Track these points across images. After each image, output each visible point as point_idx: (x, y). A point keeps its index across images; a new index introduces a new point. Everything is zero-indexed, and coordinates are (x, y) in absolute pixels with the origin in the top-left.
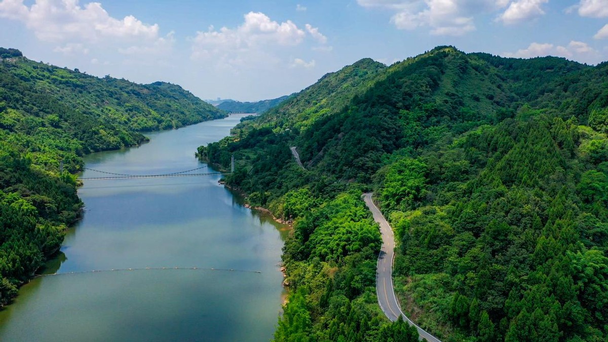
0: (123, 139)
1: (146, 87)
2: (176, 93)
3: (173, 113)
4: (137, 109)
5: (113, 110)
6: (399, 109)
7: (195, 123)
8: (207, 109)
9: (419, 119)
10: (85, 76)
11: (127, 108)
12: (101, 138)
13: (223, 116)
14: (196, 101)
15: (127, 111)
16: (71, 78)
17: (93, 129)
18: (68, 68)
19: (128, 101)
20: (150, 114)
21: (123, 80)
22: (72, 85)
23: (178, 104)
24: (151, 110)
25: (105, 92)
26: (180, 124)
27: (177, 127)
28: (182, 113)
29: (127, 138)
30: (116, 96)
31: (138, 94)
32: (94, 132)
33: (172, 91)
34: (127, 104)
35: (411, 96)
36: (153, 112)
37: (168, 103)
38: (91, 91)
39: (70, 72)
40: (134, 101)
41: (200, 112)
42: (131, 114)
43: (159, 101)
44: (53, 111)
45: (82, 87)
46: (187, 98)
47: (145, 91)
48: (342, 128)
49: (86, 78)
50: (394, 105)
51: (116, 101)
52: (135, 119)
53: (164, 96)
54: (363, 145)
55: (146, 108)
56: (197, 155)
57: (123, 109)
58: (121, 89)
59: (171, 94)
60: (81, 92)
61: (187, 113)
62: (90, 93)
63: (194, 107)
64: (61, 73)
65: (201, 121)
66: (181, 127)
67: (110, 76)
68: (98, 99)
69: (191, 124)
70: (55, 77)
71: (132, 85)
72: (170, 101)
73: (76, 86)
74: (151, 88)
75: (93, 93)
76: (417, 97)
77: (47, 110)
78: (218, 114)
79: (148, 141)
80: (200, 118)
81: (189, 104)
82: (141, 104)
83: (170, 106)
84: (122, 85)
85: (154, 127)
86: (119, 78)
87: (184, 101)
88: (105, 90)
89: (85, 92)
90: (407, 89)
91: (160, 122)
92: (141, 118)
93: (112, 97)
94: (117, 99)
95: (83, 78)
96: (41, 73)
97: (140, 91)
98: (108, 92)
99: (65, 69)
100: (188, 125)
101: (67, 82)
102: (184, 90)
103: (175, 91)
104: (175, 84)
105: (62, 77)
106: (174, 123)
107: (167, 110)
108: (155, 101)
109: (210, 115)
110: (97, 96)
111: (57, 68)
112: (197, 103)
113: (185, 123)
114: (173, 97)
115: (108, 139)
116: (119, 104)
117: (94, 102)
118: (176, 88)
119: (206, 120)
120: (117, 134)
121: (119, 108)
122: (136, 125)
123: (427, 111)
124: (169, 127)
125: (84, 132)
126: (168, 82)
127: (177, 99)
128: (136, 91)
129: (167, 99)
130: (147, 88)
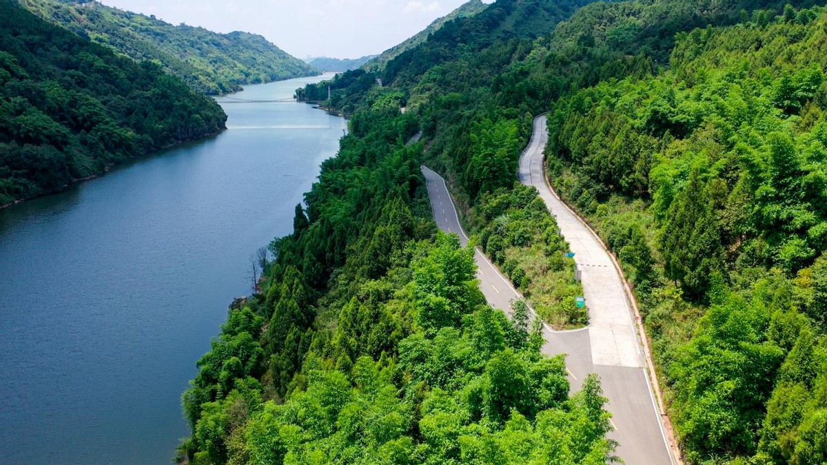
0: (220, 85)
1: (225, 36)
2: (260, 45)
3: (259, 67)
4: (221, 60)
5: (197, 61)
6: (457, 42)
7: (285, 79)
8: (297, 64)
9: (473, 50)
10: (162, 24)
11: (211, 60)
12: (201, 83)
13: (317, 73)
14: (283, 55)
15: (211, 63)
16: (150, 25)
17: (193, 74)
18: (144, 14)
19: (211, 52)
20: (236, 67)
21: (200, 29)
22: (152, 33)
23: (264, 58)
24: (236, 62)
25: (185, 42)
26: (269, 78)
27: (266, 82)
28: (269, 67)
29: (224, 85)
30: (198, 46)
31: (218, 45)
32: (194, 77)
33: (254, 42)
34: (211, 55)
35: (468, 32)
36: (239, 65)
37: (253, 56)
38: (171, 40)
39: (147, 18)
40: (216, 53)
41: (289, 67)
42: (216, 66)
43: (241, 54)
44: (154, 56)
45: (162, 35)
46: (272, 50)
47: (225, 41)
48: (413, 58)
49: (163, 25)
50: (454, 39)
51: (198, 51)
52: (221, 71)
53: (247, 48)
54: (423, 67)
55: (230, 60)
56: (295, 97)
57: (206, 60)
58: (199, 38)
59: (254, 45)
60: (162, 41)
61: (275, 68)
62: (171, 42)
63: (281, 61)
64: (139, 19)
65: (290, 78)
66: (269, 82)
67: (186, 24)
68: (180, 49)
69: (280, 80)
70: (134, 24)
71: (210, 34)
72: (254, 54)
73: (157, 34)
74: (231, 38)
75: (174, 43)
76: (473, 33)
77: (149, 56)
78: (310, 71)
79: (242, 90)
80: (289, 74)
81: (275, 59)
82: (224, 56)
83: (255, 59)
84: (199, 33)
85: (242, 80)
86: (196, 26)
87: (270, 55)
88: (186, 39)
89: (165, 41)
90: (467, 27)
91: (247, 75)
92: (227, 70)
93: (193, 47)
94: (199, 49)
95: (161, 25)
96: (121, 20)
97: (220, 41)
98: (189, 41)
99: (141, 15)
100: (277, 80)
101: (147, 30)
102: (268, 42)
103: (257, 42)
104: (257, 34)
105: (142, 25)
106: (262, 77)
107: (252, 63)
108: (238, 53)
109: (301, 72)
110: (178, 45)
111: (133, 14)
112: (284, 58)
113: (274, 78)
114: (256, 49)
115: (207, 85)
116: (202, 55)
117: (177, 52)
118: (259, 39)
119: (297, 77)
120: (213, 81)
121: (202, 59)
122: (222, 77)
123: (479, 44)
124: (257, 81)
125: (185, 77)
126: (247, 32)
127: (261, 52)
128: (216, 41)
129: (251, 51)
130: (227, 38)
